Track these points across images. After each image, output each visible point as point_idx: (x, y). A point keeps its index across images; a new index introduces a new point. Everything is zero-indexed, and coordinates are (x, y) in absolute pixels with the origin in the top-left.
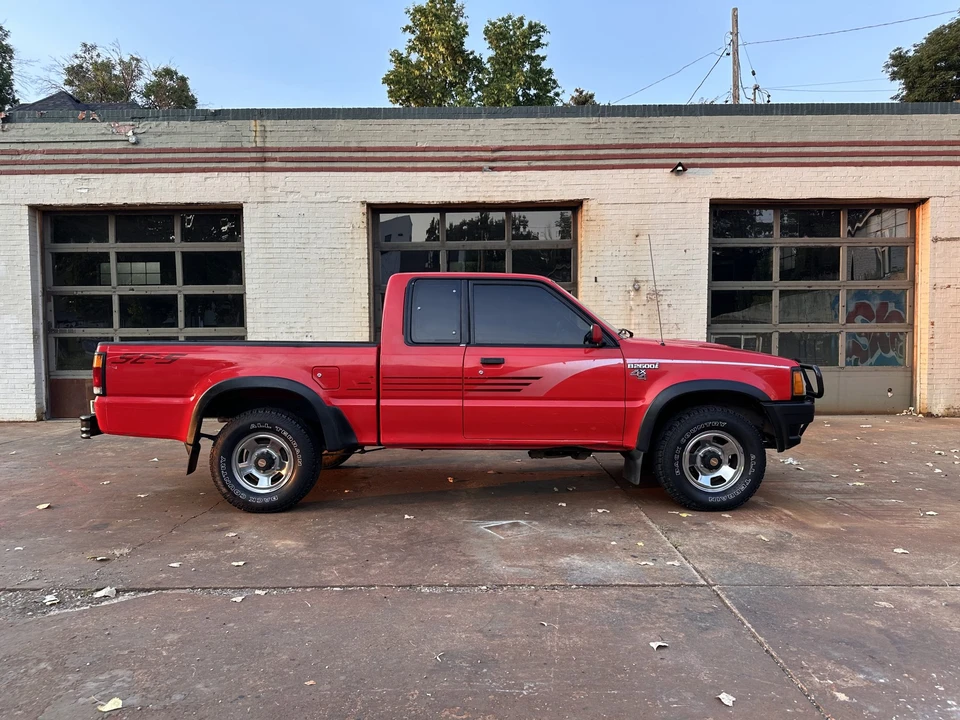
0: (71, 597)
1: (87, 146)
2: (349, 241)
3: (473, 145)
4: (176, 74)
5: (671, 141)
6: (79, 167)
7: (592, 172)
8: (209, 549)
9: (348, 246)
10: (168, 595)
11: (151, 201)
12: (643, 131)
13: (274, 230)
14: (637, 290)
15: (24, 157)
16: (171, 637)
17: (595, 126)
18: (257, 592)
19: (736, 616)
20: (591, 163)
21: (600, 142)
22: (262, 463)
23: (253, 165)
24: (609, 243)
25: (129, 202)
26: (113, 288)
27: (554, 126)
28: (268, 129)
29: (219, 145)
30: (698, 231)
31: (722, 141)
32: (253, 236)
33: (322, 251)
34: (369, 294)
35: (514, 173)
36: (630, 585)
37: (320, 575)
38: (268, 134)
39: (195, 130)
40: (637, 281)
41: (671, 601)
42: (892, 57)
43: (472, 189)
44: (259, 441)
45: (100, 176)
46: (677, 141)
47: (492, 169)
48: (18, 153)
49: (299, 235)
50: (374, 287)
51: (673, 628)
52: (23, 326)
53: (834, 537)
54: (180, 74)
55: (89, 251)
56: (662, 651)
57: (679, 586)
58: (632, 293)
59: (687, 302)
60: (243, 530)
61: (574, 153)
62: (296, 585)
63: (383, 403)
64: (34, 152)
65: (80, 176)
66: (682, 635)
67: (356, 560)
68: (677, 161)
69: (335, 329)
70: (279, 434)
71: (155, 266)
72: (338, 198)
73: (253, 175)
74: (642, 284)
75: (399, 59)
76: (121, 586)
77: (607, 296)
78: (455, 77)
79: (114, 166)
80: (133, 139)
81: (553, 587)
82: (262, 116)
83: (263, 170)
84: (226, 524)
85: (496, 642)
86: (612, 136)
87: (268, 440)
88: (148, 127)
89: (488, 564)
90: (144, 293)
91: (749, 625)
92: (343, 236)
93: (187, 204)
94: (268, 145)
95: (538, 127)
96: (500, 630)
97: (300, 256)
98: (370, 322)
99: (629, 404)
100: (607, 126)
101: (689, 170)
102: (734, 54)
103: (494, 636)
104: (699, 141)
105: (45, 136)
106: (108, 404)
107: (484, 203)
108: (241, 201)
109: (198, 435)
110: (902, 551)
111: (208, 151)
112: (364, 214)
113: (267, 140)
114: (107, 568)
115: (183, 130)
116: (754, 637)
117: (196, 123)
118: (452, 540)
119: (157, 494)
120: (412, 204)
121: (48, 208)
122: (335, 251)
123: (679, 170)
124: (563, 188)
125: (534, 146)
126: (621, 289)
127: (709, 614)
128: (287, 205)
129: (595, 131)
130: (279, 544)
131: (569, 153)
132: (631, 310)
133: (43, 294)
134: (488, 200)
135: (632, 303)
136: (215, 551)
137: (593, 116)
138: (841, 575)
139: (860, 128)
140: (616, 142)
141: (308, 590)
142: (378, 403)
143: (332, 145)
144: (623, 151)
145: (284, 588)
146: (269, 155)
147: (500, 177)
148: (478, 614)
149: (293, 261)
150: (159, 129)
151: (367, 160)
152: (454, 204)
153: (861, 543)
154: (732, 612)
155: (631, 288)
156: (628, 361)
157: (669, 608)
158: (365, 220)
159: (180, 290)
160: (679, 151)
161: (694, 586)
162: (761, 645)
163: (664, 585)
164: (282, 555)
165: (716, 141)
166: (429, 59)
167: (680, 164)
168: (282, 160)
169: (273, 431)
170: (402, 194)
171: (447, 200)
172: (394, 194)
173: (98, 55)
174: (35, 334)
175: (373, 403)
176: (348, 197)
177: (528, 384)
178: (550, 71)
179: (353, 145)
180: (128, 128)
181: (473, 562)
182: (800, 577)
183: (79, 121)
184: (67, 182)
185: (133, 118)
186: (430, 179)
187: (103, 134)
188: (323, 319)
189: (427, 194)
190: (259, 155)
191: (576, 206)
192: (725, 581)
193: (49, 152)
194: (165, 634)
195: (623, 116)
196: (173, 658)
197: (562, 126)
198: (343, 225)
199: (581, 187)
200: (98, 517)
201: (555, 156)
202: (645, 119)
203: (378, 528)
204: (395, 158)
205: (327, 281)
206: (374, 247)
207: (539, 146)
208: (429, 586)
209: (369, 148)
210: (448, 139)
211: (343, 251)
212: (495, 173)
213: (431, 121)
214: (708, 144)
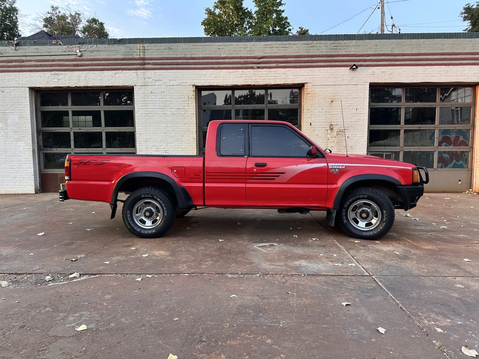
0: (58, 277)
1: (57, 58)
2: (187, 105)
3: (249, 55)
4: (98, 21)
5: (350, 53)
6: (53, 68)
7: (309, 69)
8: (123, 255)
9: (186, 108)
10: (105, 277)
11: (89, 85)
12: (335, 48)
13: (150, 100)
14: (332, 129)
15: (26, 63)
16: (108, 297)
17: (311, 45)
18: (148, 276)
19: (384, 290)
20: (309, 64)
21: (313, 54)
22: (148, 214)
23: (139, 66)
24: (318, 105)
25: (78, 86)
26: (71, 128)
27: (290, 46)
28: (146, 48)
29: (122, 57)
30: (363, 99)
31: (376, 53)
32: (139, 102)
33: (173, 110)
34: (196, 131)
35: (269, 70)
36: (330, 275)
37: (177, 268)
38: (146, 51)
39: (110, 49)
40: (331, 125)
41: (351, 283)
42: (465, 9)
43: (248, 78)
44: (146, 203)
45: (63, 72)
46: (353, 53)
47: (258, 68)
48: (23, 61)
49: (162, 102)
50: (199, 128)
51: (354, 296)
52: (27, 147)
53: (432, 253)
54: (100, 21)
55: (59, 110)
56: (348, 307)
57: (355, 276)
58: (329, 131)
59: (357, 135)
60: (139, 246)
61: (300, 59)
62: (166, 272)
63: (206, 185)
64: (31, 61)
65: (54, 72)
66: (357, 299)
67: (195, 261)
68: (353, 63)
69: (180, 149)
70: (156, 200)
71: (90, 118)
72: (181, 83)
73: (139, 72)
74: (334, 126)
75: (210, 13)
76: (82, 272)
77: (316, 133)
78: (238, 22)
79: (70, 68)
80: (79, 54)
81: (292, 275)
82: (143, 42)
83: (144, 69)
84: (130, 244)
85: (266, 301)
86: (320, 51)
87: (150, 202)
88: (86, 48)
89: (260, 264)
90: (86, 131)
91: (391, 295)
92: (183, 103)
93: (106, 86)
94: (146, 56)
95: (282, 46)
96: (267, 295)
97: (162, 112)
98: (197, 146)
99: (330, 186)
100: (317, 45)
101: (359, 68)
102: (382, 8)
103: (264, 298)
104: (364, 53)
105: (36, 52)
106: (72, 184)
107: (254, 85)
108: (133, 85)
109: (116, 200)
110: (467, 260)
111: (116, 59)
112: (194, 91)
113: (146, 54)
114: (75, 264)
115: (104, 49)
116: (394, 300)
117: (110, 46)
118: (241, 252)
119: (96, 229)
120: (218, 86)
121: (39, 89)
122: (180, 110)
123: (354, 68)
124: (295, 77)
125: (279, 56)
126: (323, 129)
127: (371, 289)
128: (156, 87)
129: (312, 48)
130: (157, 253)
131: (297, 59)
132: (328, 139)
133: (37, 132)
134: (256, 84)
135: (329, 136)
136: (126, 256)
137: (310, 40)
138: (437, 271)
139: (448, 46)
140: (322, 53)
141: (172, 275)
142: (204, 185)
143: (178, 56)
144: (325, 58)
145: (161, 274)
146: (147, 61)
147: (262, 72)
148: (256, 287)
149: (159, 115)
150: (92, 49)
151: (195, 64)
152: (239, 86)
153: (446, 256)
154: (382, 288)
155: (328, 128)
156: (330, 164)
157: (351, 286)
158: (194, 94)
159: (104, 129)
160: (354, 58)
161: (363, 276)
162: (398, 304)
163: (347, 275)
164: (159, 258)
165: (373, 53)
166: (225, 12)
167: (354, 65)
168: (153, 64)
169: (153, 198)
170: (213, 81)
171: (235, 83)
172: (209, 81)
173: (59, 12)
174: (33, 151)
175: (201, 185)
176: (186, 83)
177: (278, 176)
178: (286, 18)
179: (189, 56)
180: (77, 48)
181: (252, 263)
182: (416, 272)
183: (53, 45)
184: (47, 76)
185: (79, 43)
186: (227, 73)
187: (65, 51)
188: (174, 144)
189: (225, 81)
190: (142, 62)
191: (300, 86)
192: (378, 274)
193: (38, 61)
194: (105, 295)
195: (326, 40)
196: (110, 307)
197: (294, 46)
198: (183, 97)
199: (304, 77)
200: (68, 240)
201: (290, 61)
202: (337, 42)
203: (205, 246)
204: (209, 62)
205: (176, 125)
206: (199, 108)
207: (283, 56)
208: (231, 274)
209: (197, 57)
210: (236, 52)
211: (184, 110)
212: (260, 70)
213: (227, 43)
214: (369, 54)
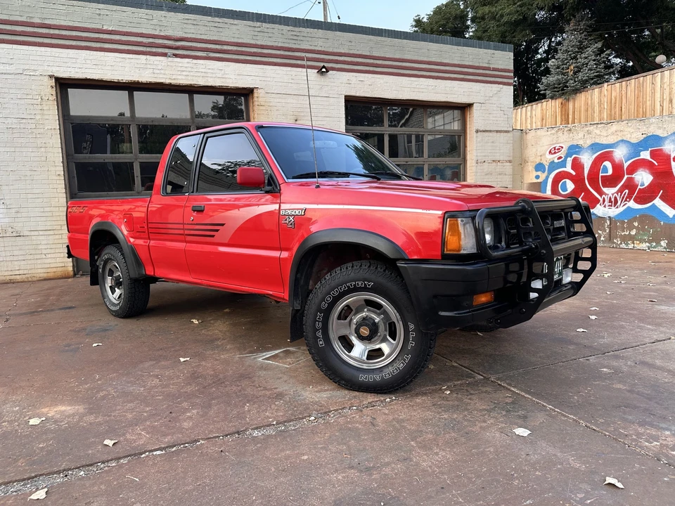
2: (40, 112)
3: (157, 33)
5: (317, 48)
7: (259, 66)
9: (38, 117)
12: (295, 38)
17: (259, 29)
20: (258, 59)
21: (264, 43)
27: (226, 26)
30: (337, 118)
31: (351, 52)
33: (9, 121)
34: (63, 162)
35: (195, 61)
37: (127, 440)
42: (416, 21)
43: (158, 72)
46: (320, 49)
47: (176, 56)
50: (67, 156)
61: (244, 49)
67: (157, 415)
68: (322, 64)
69: (30, 196)
72: (24, 70)
86: (273, 39)
89: (297, 394)
91: (550, 406)
92: (32, 108)
95: (213, 24)
96: (368, 461)
98: (66, 189)
100: (268, 31)
101: (330, 72)
102: (324, 3)
103: (368, 469)
104: (335, 50)
107: (170, 85)
112: (52, 87)
116: (565, 416)
118: (243, 377)
120: (102, 81)
122: (24, 121)
123: (323, 71)
124: (238, 77)
125: (210, 40)
127: (513, 403)
129: (262, 34)
130: (51, 412)
131: (240, 49)
134: (173, 82)
137: (257, 21)
139: (434, 52)
140: (276, 44)
141: (124, 461)
143: (12, 18)
144: (282, 53)
145: (91, 465)
147: (183, 63)
151: (52, 36)
152: (142, 83)
158: (54, 93)
160: (322, 56)
162: (577, 422)
164: (64, 425)
165: (347, 52)
167: (324, 67)
170: (90, 71)
171: (135, 79)
172: (83, 70)
176: (35, 70)
179: (37, 21)
181: (281, 395)
186: (119, 60)
189: (115, 73)
191: (248, 93)
195: (280, 24)
197: (234, 27)
198: (30, 97)
199: (251, 78)
201: (229, 50)
202: (296, 29)
203: (157, 376)
204: (82, 37)
205: (17, 150)
206: (64, 120)
207: (215, 41)
208: (256, 428)
209: (55, 25)
210: (132, 25)
211: (33, 121)
212: (178, 60)
213: (115, 7)
214: (341, 53)
